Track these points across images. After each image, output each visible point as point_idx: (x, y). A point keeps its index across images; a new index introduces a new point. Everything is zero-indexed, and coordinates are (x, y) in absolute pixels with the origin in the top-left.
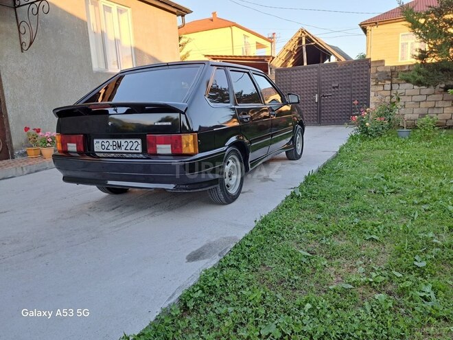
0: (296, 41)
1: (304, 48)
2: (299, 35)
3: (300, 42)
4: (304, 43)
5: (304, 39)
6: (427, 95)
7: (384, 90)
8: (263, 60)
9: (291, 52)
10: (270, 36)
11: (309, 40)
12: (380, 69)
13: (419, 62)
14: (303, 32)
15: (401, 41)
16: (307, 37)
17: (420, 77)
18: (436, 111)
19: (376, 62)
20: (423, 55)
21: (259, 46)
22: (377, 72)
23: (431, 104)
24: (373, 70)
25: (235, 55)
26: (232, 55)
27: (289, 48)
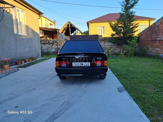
0: (67, 25)
1: (70, 28)
2: (68, 23)
3: (68, 25)
4: (69, 26)
5: (69, 25)
6: (113, 46)
7: (102, 44)
8: (56, 30)
9: (65, 28)
10: (54, 21)
11: (71, 25)
12: (101, 38)
13: (112, 37)
14: (69, 22)
15: (98, 28)
16: (70, 24)
17: (114, 41)
18: (115, 50)
19: (100, 36)
20: (113, 35)
21: (51, 24)
22: (100, 38)
23: (114, 48)
24: (99, 38)
25: (43, 27)
26: (41, 27)
27: (64, 27)
